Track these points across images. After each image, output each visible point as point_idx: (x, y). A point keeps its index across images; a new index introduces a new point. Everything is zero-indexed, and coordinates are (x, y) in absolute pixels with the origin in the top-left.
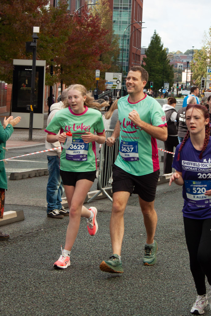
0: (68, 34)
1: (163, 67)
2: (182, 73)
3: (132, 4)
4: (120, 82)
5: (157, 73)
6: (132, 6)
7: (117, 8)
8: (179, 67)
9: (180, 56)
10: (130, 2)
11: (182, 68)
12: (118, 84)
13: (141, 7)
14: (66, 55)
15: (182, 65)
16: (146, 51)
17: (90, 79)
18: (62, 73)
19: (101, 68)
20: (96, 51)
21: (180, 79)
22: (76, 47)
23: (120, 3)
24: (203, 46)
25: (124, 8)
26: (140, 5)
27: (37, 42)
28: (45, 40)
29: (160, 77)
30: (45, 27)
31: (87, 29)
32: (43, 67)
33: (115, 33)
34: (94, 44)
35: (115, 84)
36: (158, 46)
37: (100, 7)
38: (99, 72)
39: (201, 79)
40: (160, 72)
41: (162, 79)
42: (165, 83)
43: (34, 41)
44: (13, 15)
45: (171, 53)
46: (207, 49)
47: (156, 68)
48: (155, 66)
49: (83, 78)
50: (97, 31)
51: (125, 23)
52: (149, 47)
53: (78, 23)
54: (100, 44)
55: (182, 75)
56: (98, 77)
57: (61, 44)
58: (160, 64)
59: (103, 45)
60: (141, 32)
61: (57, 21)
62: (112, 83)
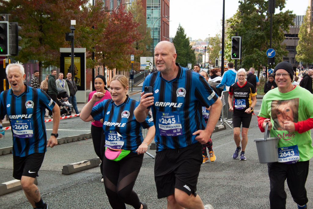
0: (104, 27)
1: (186, 51)
2: (202, 55)
3: (161, 3)
4: (152, 64)
5: (182, 56)
6: (161, 5)
7: (150, 7)
8: (200, 51)
9: (201, 43)
10: (159, 2)
11: (203, 52)
12: (151, 65)
13: (168, 6)
14: (106, 44)
15: (202, 49)
16: (173, 39)
17: (126, 62)
18: (104, 58)
19: (135, 53)
20: (129, 39)
21: (201, 61)
22: (114, 37)
23: (151, 3)
24: (217, 34)
25: (155, 7)
26: (167, 4)
27: (74, 32)
28: (87, 32)
29: (185, 59)
30: (83, 21)
31: (123, 22)
32: (83, 54)
33: (148, 26)
34: (128, 34)
35: (148, 65)
36: (182, 35)
37: (136, 7)
38: (133, 57)
39: (215, 59)
40: (184, 56)
41: (186, 61)
42: (188, 64)
43: (71, 32)
44: (58, 12)
45: (194, 41)
46: (219, 36)
47: (181, 52)
48: (181, 51)
49: (120, 62)
50: (130, 24)
51: (155, 18)
52: (176, 36)
53: (116, 19)
54: (133, 35)
55: (202, 57)
56: (132, 60)
57: (99, 34)
58: (185, 49)
59: (136, 35)
60: (169, 25)
61: (94, 16)
62: (146, 65)
